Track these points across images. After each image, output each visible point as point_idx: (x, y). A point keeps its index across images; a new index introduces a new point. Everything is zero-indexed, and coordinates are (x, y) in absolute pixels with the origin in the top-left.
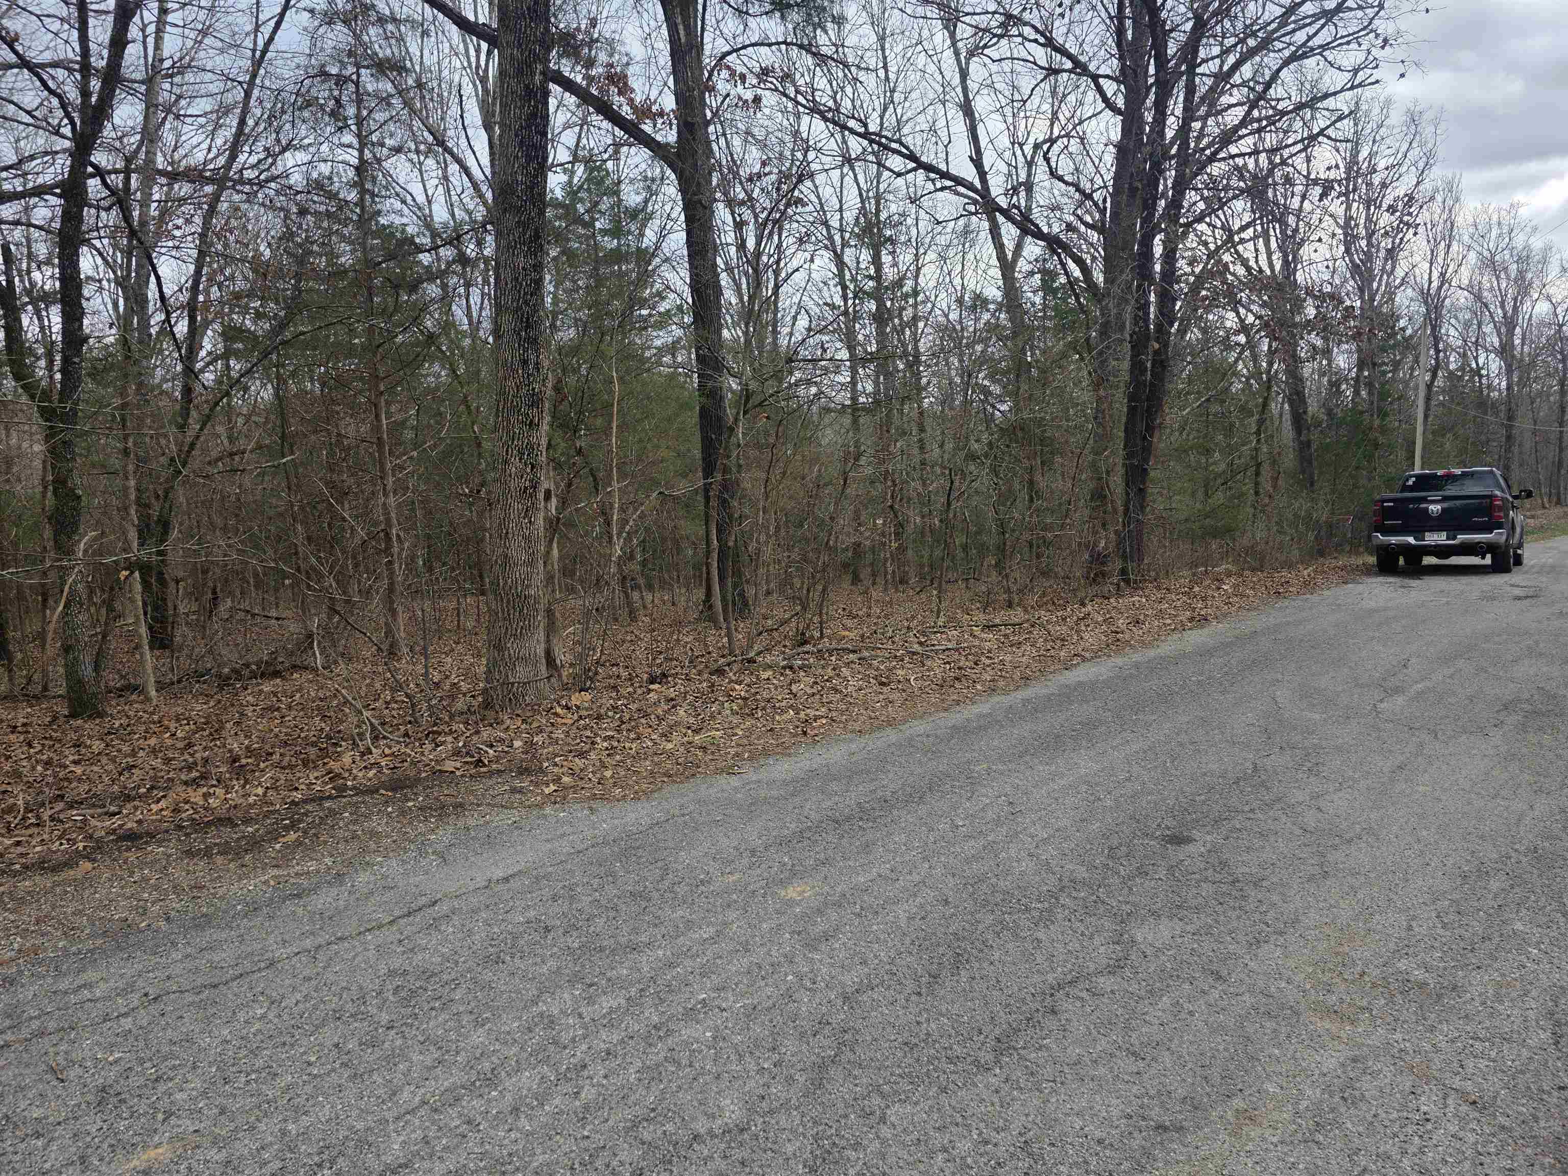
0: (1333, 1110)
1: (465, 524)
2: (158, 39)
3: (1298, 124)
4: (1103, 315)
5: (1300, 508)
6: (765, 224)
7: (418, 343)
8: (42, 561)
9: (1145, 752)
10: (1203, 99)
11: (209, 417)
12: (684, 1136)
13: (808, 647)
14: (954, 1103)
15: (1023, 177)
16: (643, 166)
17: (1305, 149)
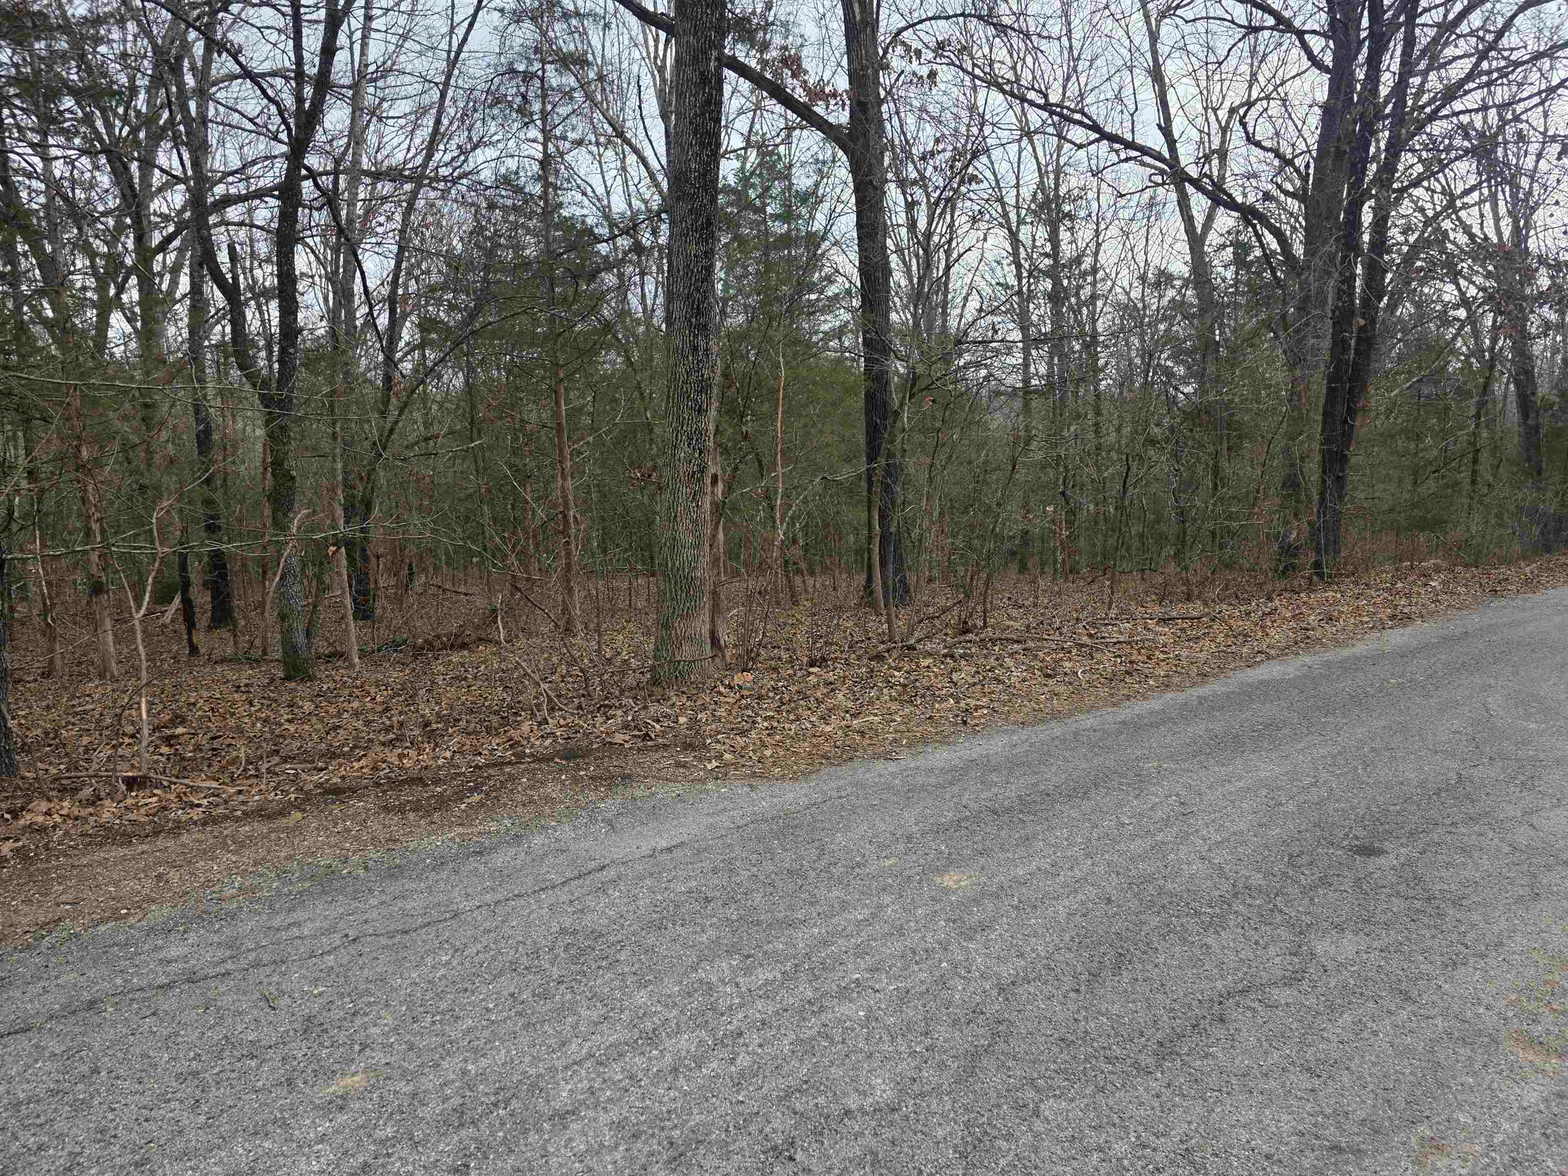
0: (1532, 1147)
1: (638, 507)
2: (364, 45)
3: (1534, 76)
4: (1301, 289)
5: (1524, 500)
6: (937, 204)
7: (595, 331)
8: (263, 536)
9: (1334, 757)
10: (1424, 52)
11: (406, 405)
12: (835, 1110)
13: (970, 636)
14: (1111, 1103)
15: (1216, 145)
16: (815, 148)
17: (1542, 103)
